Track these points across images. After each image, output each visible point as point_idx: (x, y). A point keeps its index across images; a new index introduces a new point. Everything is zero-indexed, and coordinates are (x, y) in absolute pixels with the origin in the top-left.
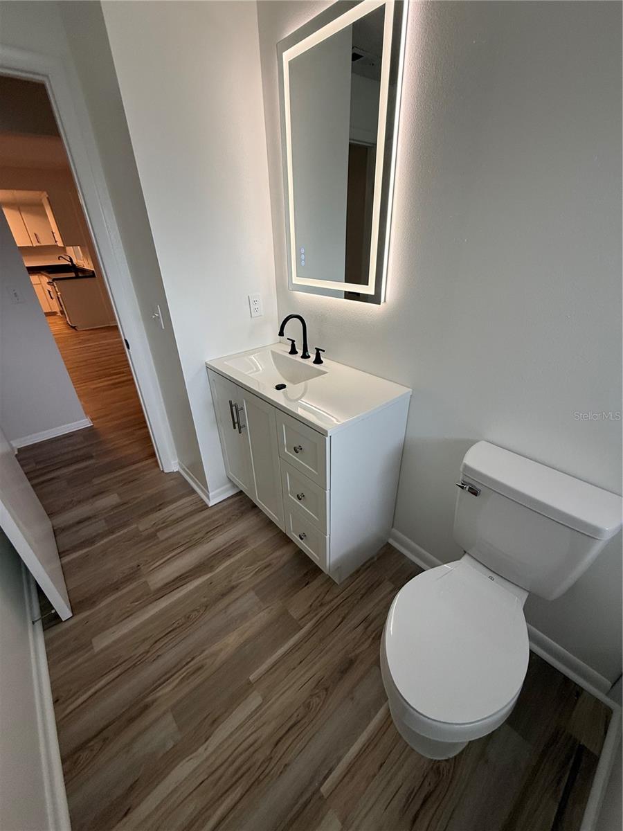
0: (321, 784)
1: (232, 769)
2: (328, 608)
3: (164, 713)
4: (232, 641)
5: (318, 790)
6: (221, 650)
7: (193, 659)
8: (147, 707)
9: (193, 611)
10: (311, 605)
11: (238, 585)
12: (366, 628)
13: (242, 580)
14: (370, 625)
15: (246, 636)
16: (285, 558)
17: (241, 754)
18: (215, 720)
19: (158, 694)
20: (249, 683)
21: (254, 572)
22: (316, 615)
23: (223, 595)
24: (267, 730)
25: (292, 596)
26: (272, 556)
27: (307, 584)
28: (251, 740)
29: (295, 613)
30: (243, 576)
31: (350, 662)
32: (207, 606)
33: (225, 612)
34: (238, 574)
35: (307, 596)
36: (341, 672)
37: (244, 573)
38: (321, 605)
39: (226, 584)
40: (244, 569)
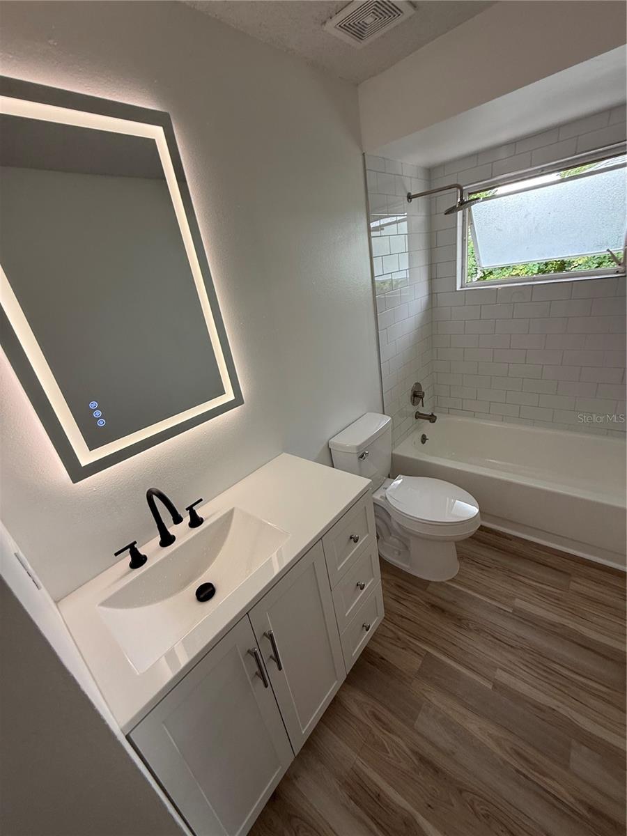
0: (509, 612)
1: (550, 677)
2: (400, 633)
4: (475, 726)
5: (512, 613)
6: (490, 735)
7: (518, 771)
8: (591, 809)
9: (476, 814)
10: (403, 648)
11: (415, 753)
12: (404, 599)
13: (407, 750)
14: (399, 596)
15: (463, 711)
16: (360, 697)
17: (538, 673)
19: (572, 800)
20: (494, 687)
21: (390, 735)
22: (410, 642)
23: (437, 771)
24: (511, 657)
25: (402, 671)
26: (362, 718)
27: (383, 659)
28: (525, 668)
29: (417, 662)
30: (400, 751)
31: (433, 606)
32: (461, 791)
33: (454, 753)
34: (400, 762)
35: (395, 656)
36: (443, 611)
37: (396, 752)
38: (399, 639)
39: (421, 776)
40: (391, 755)
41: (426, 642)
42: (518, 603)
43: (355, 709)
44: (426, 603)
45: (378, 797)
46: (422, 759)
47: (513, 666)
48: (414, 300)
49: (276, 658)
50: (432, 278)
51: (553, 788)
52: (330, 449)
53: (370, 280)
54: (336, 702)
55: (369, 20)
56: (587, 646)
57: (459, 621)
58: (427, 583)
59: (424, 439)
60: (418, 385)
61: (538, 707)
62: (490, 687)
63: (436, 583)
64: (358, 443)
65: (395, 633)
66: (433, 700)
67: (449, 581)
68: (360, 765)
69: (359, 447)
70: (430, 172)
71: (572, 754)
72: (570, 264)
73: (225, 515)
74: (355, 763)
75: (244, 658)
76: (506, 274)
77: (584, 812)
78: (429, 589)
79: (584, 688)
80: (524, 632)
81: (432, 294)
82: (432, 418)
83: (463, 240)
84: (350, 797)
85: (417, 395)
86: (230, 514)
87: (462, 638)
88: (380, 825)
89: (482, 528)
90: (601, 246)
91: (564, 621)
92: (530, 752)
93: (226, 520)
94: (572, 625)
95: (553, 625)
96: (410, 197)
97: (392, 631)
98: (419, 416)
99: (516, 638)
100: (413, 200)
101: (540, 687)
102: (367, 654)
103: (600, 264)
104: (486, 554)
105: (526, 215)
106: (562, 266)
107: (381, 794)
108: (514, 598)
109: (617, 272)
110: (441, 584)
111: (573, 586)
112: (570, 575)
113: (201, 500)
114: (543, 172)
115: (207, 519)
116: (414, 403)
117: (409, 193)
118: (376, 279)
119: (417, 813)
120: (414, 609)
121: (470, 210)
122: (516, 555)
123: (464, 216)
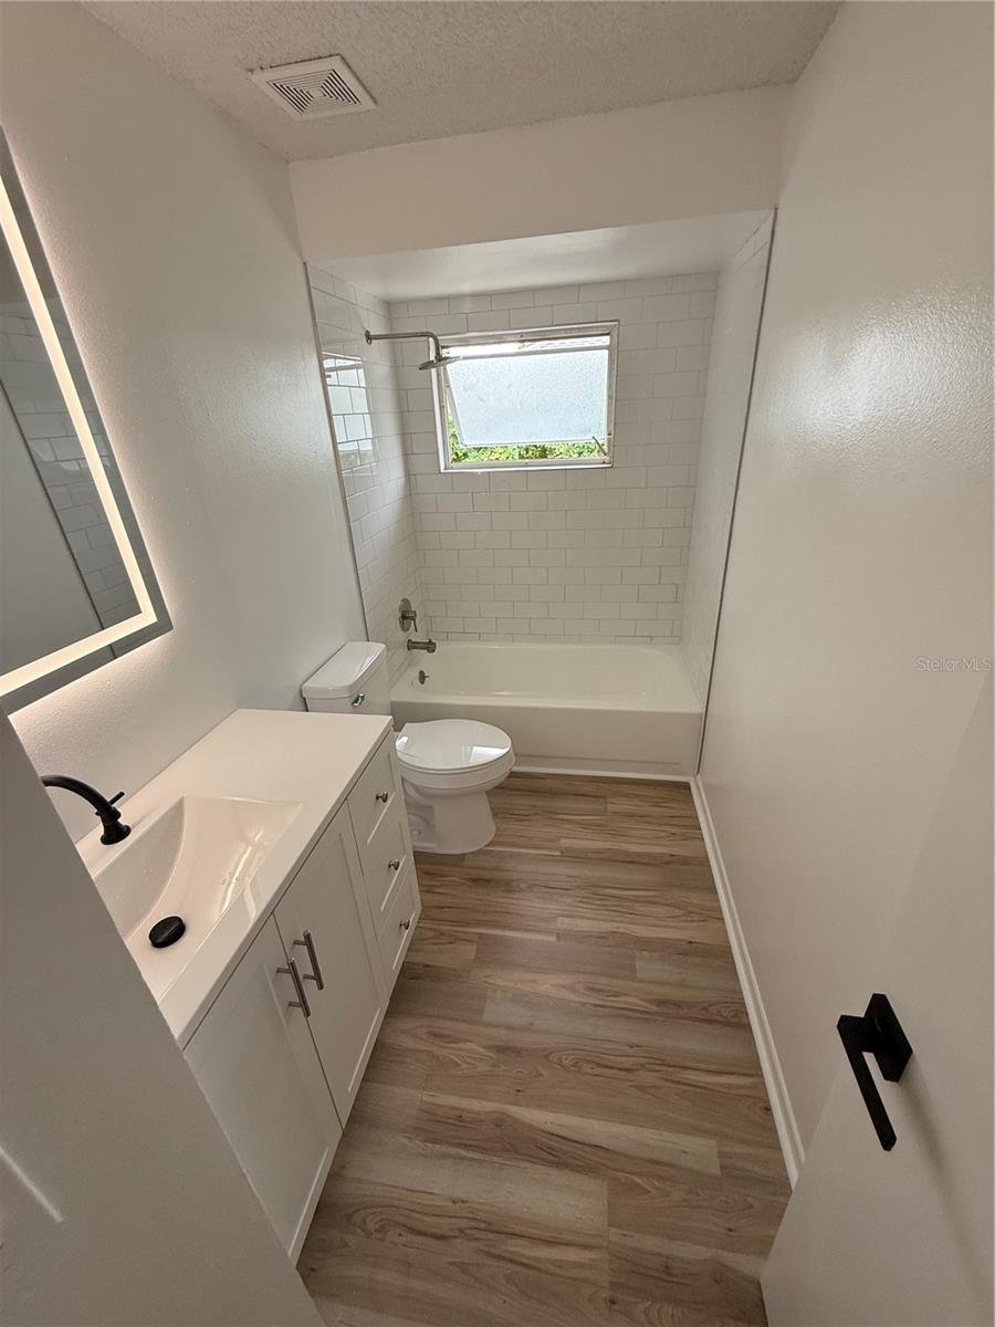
0: (557, 856)
2: (442, 928)
3: (642, 981)
4: (547, 986)
5: (560, 856)
6: (564, 986)
7: (596, 1005)
8: (660, 1003)
9: (565, 1068)
10: (450, 943)
11: (491, 1048)
12: (439, 886)
13: (481, 1051)
14: (431, 886)
15: (531, 976)
16: (409, 1023)
18: (602, 938)
19: (643, 1004)
20: (558, 937)
21: (458, 1045)
22: (457, 932)
23: (519, 1052)
25: (454, 970)
26: (417, 1047)
27: (428, 966)
28: (583, 905)
29: (470, 951)
30: (473, 1055)
31: (475, 880)
32: (546, 1057)
33: (532, 1024)
34: (477, 1067)
35: (440, 957)
36: (488, 881)
37: (469, 1060)
38: (442, 934)
39: (503, 1067)
40: (464, 1066)
41: (478, 923)
42: (564, 843)
43: (407, 1042)
44: (467, 880)
45: (460, 1120)
46: (500, 1049)
47: (572, 908)
48: (388, 484)
49: (317, 977)
50: (406, 455)
51: (625, 1003)
52: (304, 699)
53: (331, 447)
54: (379, 1047)
55: (316, 93)
56: (633, 861)
57: (508, 886)
58: (462, 857)
59: (422, 677)
60: (406, 601)
61: (602, 937)
62: (554, 939)
63: (473, 853)
64: (350, 682)
65: (435, 930)
66: (499, 982)
67: (488, 845)
68: (430, 1099)
69: (350, 688)
70: (390, 306)
71: (637, 965)
72: (552, 451)
73: (172, 809)
74: (421, 1102)
75: (273, 983)
76: (485, 457)
77: (655, 1008)
78: (466, 862)
79: (635, 900)
80: (576, 871)
81: (409, 475)
82: (430, 647)
83: (442, 408)
84: (425, 1141)
85: (406, 617)
86: (178, 810)
87: (514, 902)
88: (470, 1146)
89: (513, 775)
90: (584, 432)
91: (607, 845)
92: (603, 982)
93: (173, 820)
94: (616, 846)
95: (599, 852)
96: (369, 337)
97: (430, 929)
98: (412, 645)
99: (569, 879)
100: (373, 341)
101: (600, 917)
102: (406, 970)
103: (580, 454)
104: (523, 803)
105: (509, 386)
106: (544, 452)
107: (463, 1114)
108: (559, 839)
109: (604, 463)
110: (480, 852)
111: (611, 808)
112: (605, 797)
113: (122, 794)
114: (500, 340)
115: (135, 826)
116: (405, 629)
117: (367, 332)
118: (340, 447)
119: (507, 1107)
120: (454, 892)
121: (445, 369)
122: (553, 793)
123: (438, 375)
